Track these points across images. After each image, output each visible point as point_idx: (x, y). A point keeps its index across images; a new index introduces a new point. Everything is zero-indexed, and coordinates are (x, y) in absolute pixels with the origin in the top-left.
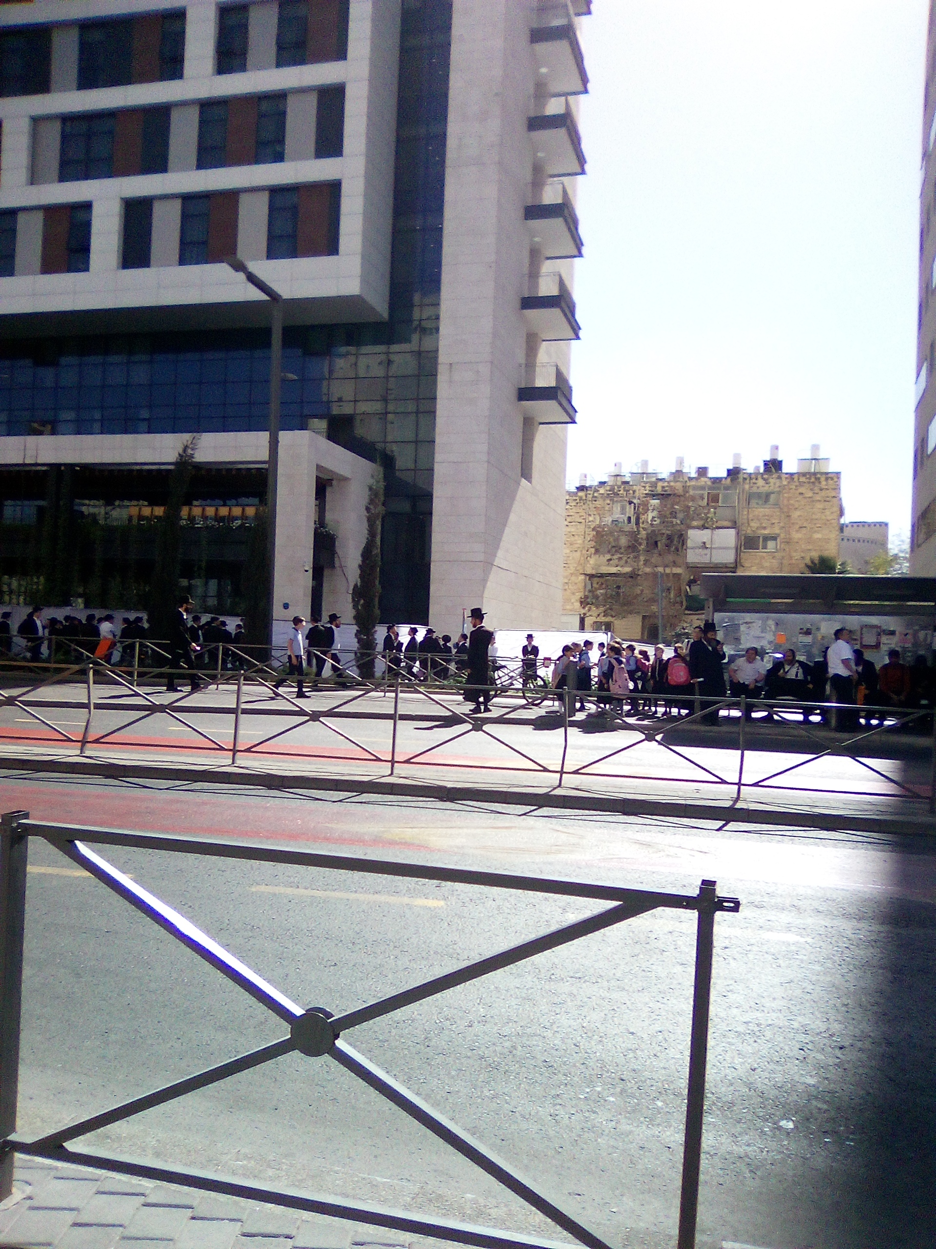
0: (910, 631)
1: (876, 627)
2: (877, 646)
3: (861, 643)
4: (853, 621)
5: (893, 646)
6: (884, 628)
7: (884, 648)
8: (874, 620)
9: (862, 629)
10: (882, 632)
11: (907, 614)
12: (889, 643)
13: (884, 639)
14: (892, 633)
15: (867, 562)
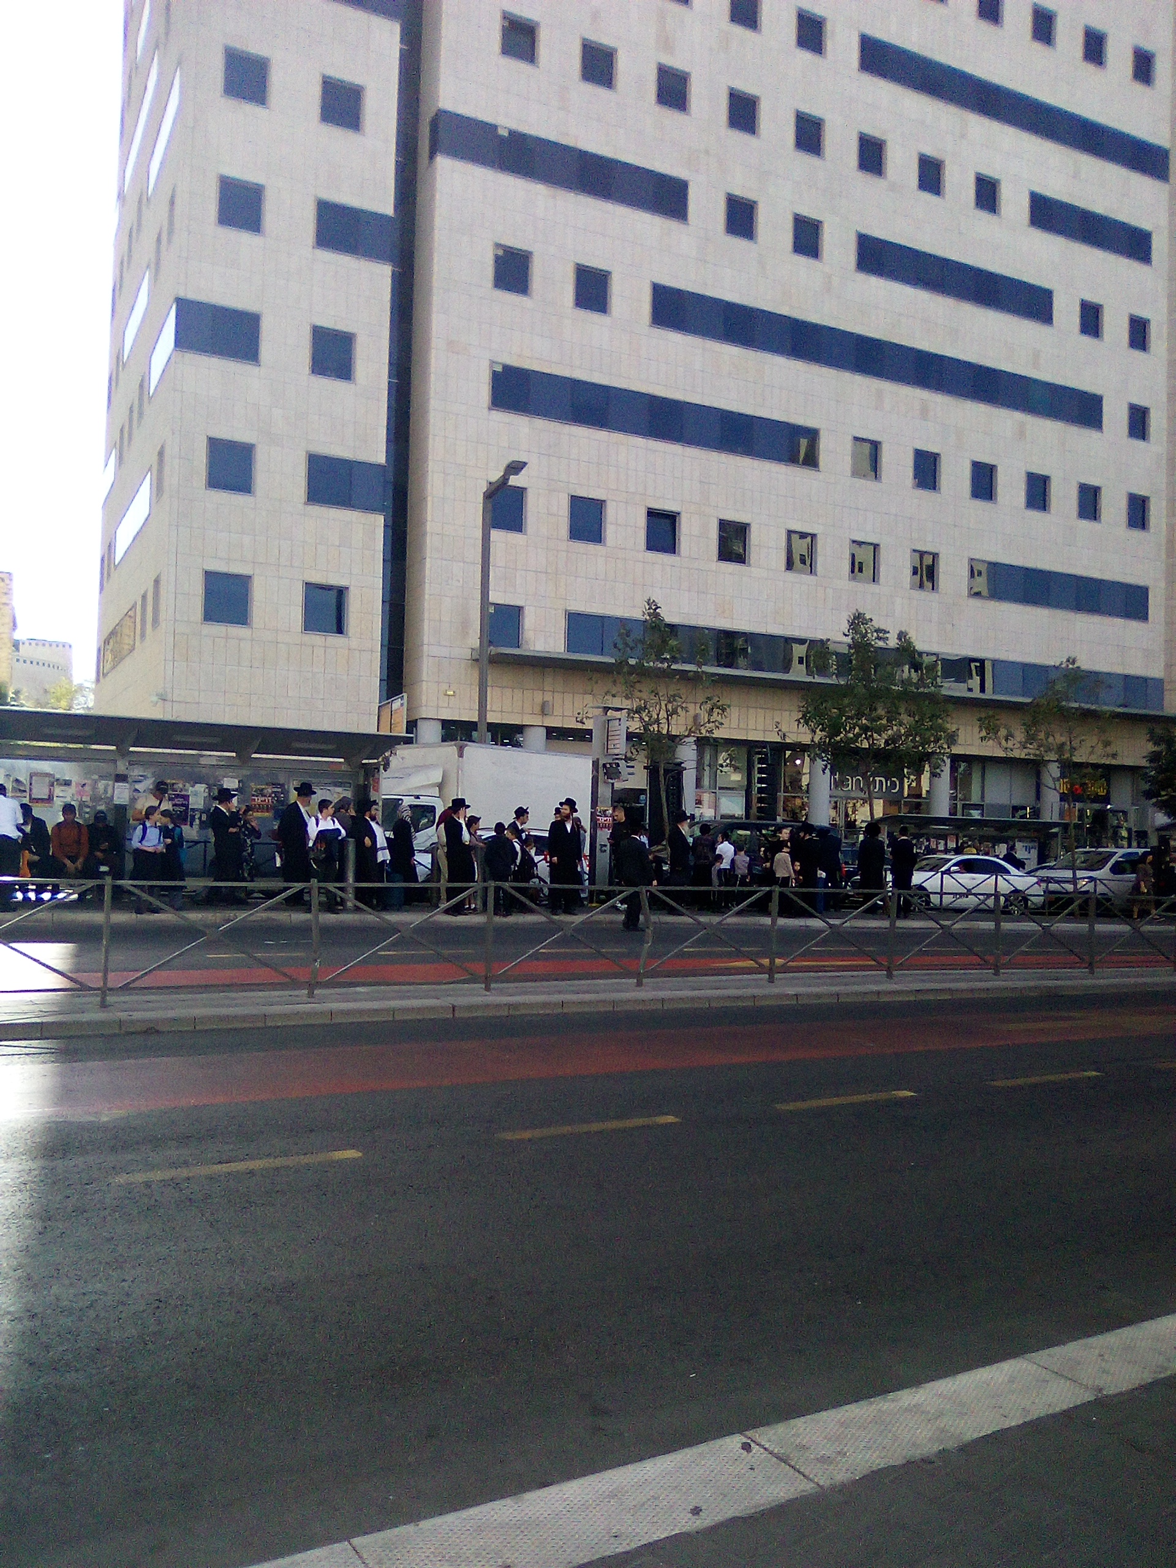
0: (88, 782)
1: (48, 775)
2: (50, 799)
3: (30, 795)
4: (23, 768)
5: (68, 800)
6: (57, 776)
7: (58, 803)
8: (45, 766)
9: (31, 777)
10: (55, 781)
11: (84, 760)
12: (64, 796)
13: (58, 791)
14: (67, 783)
15: (46, 691)
